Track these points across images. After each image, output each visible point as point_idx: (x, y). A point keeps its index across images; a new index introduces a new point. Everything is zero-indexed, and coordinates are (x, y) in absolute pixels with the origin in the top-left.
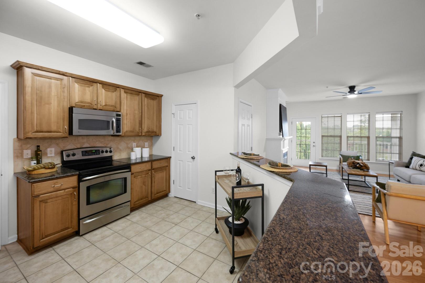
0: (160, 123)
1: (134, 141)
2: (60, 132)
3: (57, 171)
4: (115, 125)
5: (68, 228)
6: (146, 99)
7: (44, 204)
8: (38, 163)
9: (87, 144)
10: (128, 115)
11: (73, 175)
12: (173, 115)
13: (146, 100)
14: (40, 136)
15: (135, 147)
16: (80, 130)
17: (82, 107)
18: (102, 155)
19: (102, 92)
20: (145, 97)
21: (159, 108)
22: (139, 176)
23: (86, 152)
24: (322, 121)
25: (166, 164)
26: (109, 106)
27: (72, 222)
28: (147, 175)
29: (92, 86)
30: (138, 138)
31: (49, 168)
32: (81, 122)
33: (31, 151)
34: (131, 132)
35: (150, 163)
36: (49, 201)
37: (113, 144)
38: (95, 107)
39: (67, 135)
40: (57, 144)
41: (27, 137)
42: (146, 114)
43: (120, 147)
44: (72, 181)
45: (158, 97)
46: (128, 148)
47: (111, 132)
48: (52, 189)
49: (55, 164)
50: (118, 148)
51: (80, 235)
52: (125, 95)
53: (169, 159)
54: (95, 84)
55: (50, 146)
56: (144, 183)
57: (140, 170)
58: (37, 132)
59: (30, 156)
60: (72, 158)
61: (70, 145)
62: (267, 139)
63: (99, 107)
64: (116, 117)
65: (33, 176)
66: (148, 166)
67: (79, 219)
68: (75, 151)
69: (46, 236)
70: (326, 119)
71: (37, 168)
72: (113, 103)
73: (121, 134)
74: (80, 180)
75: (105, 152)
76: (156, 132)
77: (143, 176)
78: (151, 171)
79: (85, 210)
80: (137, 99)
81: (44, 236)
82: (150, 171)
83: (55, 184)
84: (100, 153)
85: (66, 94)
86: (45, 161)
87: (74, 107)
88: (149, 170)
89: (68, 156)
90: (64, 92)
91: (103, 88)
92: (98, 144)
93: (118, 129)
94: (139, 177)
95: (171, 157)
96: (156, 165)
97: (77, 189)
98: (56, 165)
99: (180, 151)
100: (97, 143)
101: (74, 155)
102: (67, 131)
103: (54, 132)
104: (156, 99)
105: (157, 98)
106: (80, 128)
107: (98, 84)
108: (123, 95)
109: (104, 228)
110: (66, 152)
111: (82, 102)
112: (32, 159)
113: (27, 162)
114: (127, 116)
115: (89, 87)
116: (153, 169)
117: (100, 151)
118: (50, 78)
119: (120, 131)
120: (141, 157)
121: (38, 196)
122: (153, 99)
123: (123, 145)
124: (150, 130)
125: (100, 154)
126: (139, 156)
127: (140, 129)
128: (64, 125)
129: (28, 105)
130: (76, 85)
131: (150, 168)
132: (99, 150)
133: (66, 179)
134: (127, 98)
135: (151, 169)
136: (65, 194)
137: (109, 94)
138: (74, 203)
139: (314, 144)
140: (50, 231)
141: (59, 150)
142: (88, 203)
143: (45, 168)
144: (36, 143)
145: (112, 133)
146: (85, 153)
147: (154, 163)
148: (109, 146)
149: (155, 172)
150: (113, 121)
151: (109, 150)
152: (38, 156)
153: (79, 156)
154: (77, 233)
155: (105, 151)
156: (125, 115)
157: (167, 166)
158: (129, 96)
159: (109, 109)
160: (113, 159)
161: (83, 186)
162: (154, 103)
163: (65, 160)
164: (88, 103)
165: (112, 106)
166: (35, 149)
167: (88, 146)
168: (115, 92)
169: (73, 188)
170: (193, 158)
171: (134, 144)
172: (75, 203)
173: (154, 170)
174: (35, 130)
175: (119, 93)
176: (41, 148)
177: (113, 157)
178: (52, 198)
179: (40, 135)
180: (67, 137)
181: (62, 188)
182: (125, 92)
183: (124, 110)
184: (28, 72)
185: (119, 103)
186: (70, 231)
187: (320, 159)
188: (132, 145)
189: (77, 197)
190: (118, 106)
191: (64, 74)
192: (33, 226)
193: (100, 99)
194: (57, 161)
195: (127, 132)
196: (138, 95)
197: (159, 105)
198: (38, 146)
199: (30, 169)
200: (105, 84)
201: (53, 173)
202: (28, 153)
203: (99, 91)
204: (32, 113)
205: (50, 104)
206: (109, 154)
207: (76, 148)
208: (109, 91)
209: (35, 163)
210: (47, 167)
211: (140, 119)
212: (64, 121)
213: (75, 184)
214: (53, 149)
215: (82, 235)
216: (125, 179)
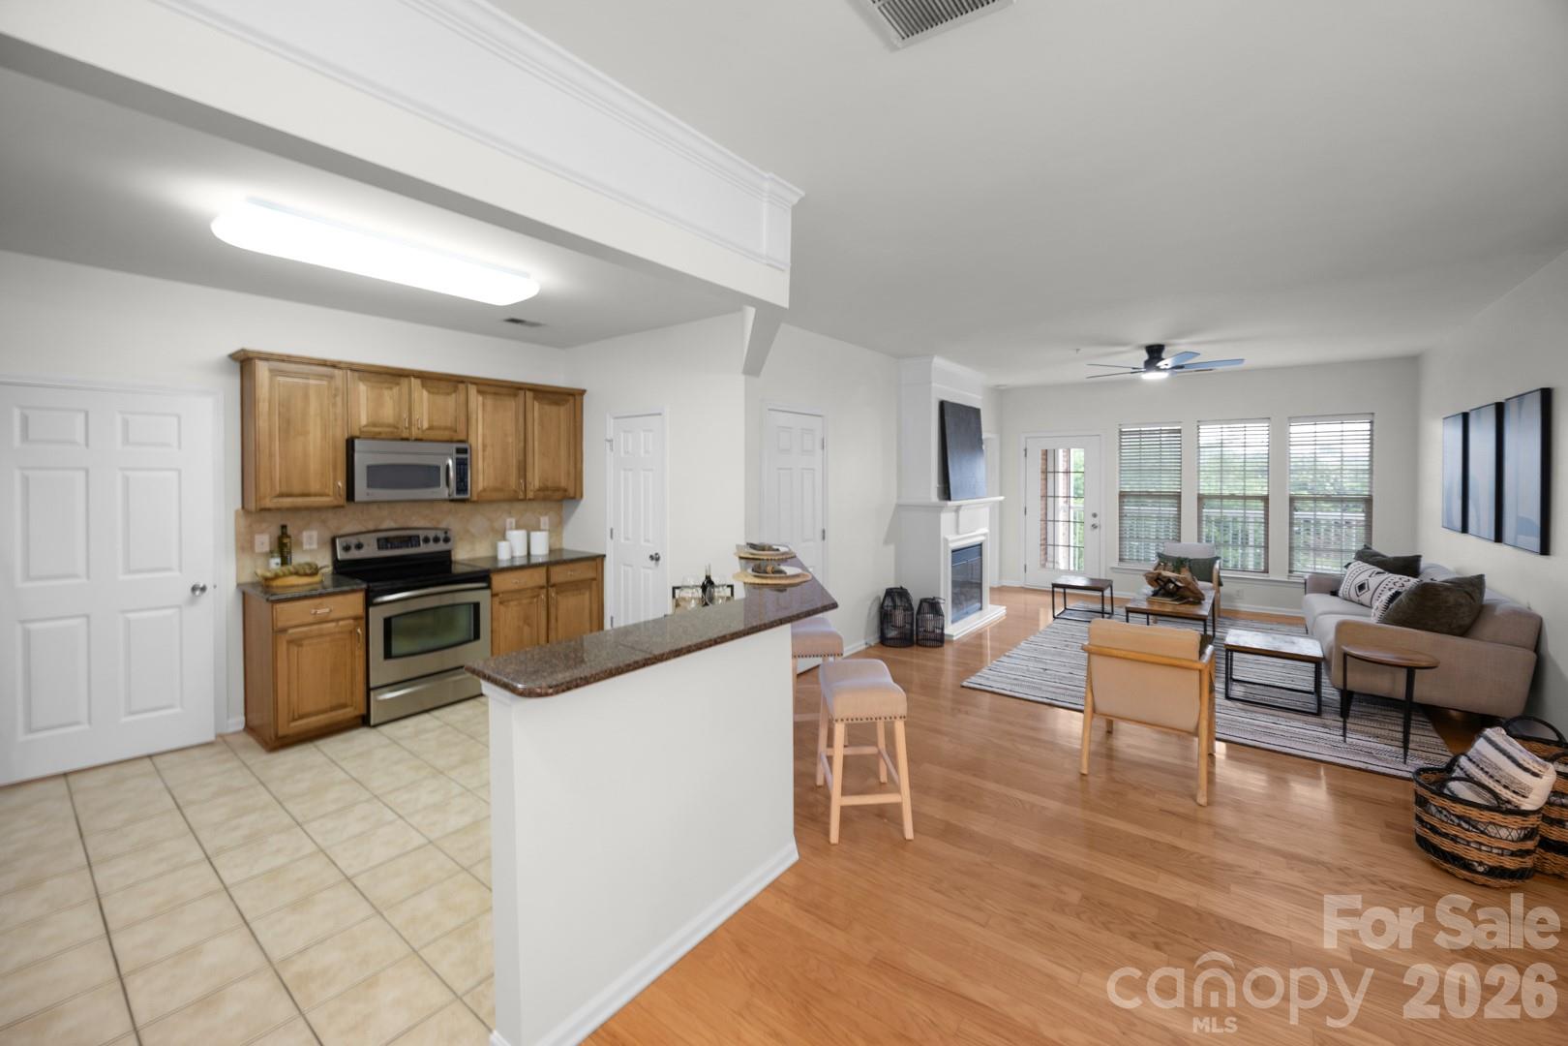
0: (579, 465)
1: (510, 513)
2: (328, 495)
3: (322, 581)
4: (452, 474)
5: (344, 706)
6: (536, 404)
7: (296, 648)
8: (284, 562)
9: (390, 522)
10: (489, 449)
11: (353, 591)
12: (608, 444)
13: (536, 409)
14: (288, 505)
15: (511, 529)
16: (371, 491)
17: (374, 437)
18: (423, 548)
19: (422, 397)
20: (535, 398)
21: (575, 426)
22: (512, 600)
23: (387, 539)
24: (1121, 446)
25: (591, 574)
26: (439, 428)
27: (352, 694)
28: (535, 600)
29: (398, 384)
30: (520, 506)
31: (306, 575)
32: (372, 470)
33: (271, 538)
34: (496, 489)
35: (543, 570)
36: (306, 642)
37: (452, 520)
38: (405, 434)
39: (342, 501)
40: (324, 522)
41: (263, 506)
42: (536, 443)
43: (473, 530)
44: (353, 603)
45: (571, 398)
46: (494, 530)
47: (443, 492)
48: (311, 619)
49: (319, 566)
50: (467, 531)
51: (372, 722)
52: (480, 398)
53: (600, 559)
54: (404, 382)
55: (307, 527)
56: (527, 620)
57: (516, 587)
58: (281, 495)
59: (267, 548)
60: (355, 554)
61: (350, 523)
62: (899, 507)
63: (415, 433)
64: (455, 455)
65: (275, 590)
66: (538, 577)
67: (368, 690)
68: (362, 539)
69: (301, 717)
70: (1135, 440)
71: (281, 574)
72: (449, 422)
73: (468, 496)
74: (369, 603)
75: (431, 541)
76: (565, 490)
77: (525, 601)
78: (547, 591)
79: (382, 670)
80: (511, 406)
81: (296, 717)
82: (544, 591)
83: (317, 608)
84: (421, 543)
85: (339, 410)
86: (298, 559)
87: (358, 438)
88: (542, 587)
89: (347, 549)
90: (334, 405)
91: (424, 386)
92: (418, 521)
93: (462, 485)
94: (512, 603)
95: (604, 556)
96: (560, 575)
97: (363, 622)
98: (321, 568)
99: (627, 539)
100: (414, 518)
101: (359, 546)
102: (343, 493)
103: (315, 495)
104: (567, 401)
105: (568, 399)
106: (370, 485)
107: (413, 379)
108: (476, 400)
109: (426, 716)
110: (343, 539)
111: (374, 425)
112: (271, 554)
113: (260, 562)
114: (484, 450)
115: (391, 388)
116: (554, 586)
117: (421, 538)
118: (306, 376)
119: (466, 490)
120: (525, 553)
121: (284, 630)
122: (557, 403)
123: (479, 522)
124: (549, 484)
125: (419, 545)
126: (520, 552)
127: (520, 484)
128: (335, 480)
129: (264, 439)
130: (362, 388)
131: (543, 582)
132: (418, 537)
133: (340, 599)
134: (484, 405)
135: (545, 584)
136: (337, 630)
137: (440, 400)
138: (357, 653)
139: (1096, 521)
140: (309, 707)
141: (328, 535)
142: (388, 655)
143: (297, 574)
144: (279, 520)
145: (446, 495)
146: (383, 543)
147: (555, 570)
148: (443, 525)
149: (557, 593)
150: (448, 467)
151: (441, 535)
152: (283, 547)
153: (370, 551)
154: (364, 721)
155: (431, 538)
156: (480, 447)
157: (594, 579)
158: (489, 401)
159: (440, 438)
160: (453, 558)
161: (377, 617)
162: (562, 412)
163: (339, 557)
164: (389, 426)
165: (446, 428)
166: (277, 532)
167: (393, 525)
168: (454, 395)
169: (356, 618)
170: (655, 558)
171: (511, 521)
172: (360, 653)
173: (554, 589)
174: (278, 492)
175: (462, 397)
176: (290, 531)
177: (453, 553)
178: (312, 637)
179: (287, 502)
180: (342, 507)
181: (334, 615)
182: (479, 392)
183: (478, 438)
184: (262, 370)
185: (463, 418)
186: (349, 713)
187: (1112, 568)
188: (505, 521)
189: (362, 640)
190: (461, 427)
191: (334, 365)
192: (275, 691)
193: (416, 416)
194: (324, 561)
195: (484, 490)
196: (515, 395)
197: (575, 417)
198: (284, 527)
199: (269, 575)
200: (427, 378)
201: (315, 586)
202: (264, 541)
203: (416, 395)
204: (271, 455)
205: (305, 433)
206: (441, 547)
207: (364, 530)
208: (438, 393)
209: (277, 564)
210: (302, 571)
211: (521, 458)
212: (335, 468)
213: (359, 610)
214: (315, 534)
215: (375, 726)
216: (476, 606)
